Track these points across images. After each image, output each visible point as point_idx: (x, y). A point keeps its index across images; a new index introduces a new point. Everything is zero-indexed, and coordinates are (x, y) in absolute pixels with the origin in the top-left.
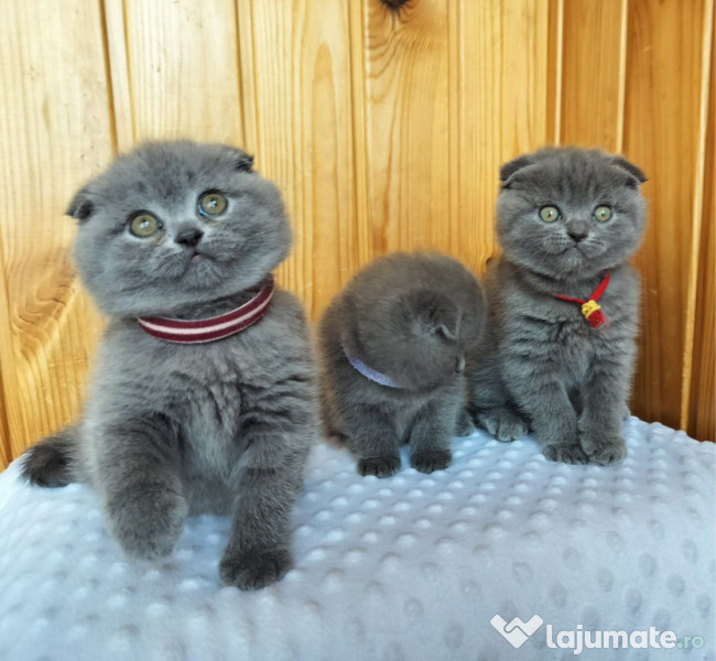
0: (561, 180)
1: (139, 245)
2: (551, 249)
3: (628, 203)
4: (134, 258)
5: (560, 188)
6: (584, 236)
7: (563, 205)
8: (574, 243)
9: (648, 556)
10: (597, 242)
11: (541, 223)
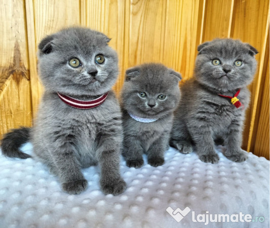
0: (222, 49)
1: (73, 71)
2: (216, 76)
3: (249, 60)
4: (71, 75)
5: (221, 52)
6: (230, 71)
7: (221, 59)
8: (225, 74)
9: (251, 206)
10: (235, 73)
11: (212, 65)
